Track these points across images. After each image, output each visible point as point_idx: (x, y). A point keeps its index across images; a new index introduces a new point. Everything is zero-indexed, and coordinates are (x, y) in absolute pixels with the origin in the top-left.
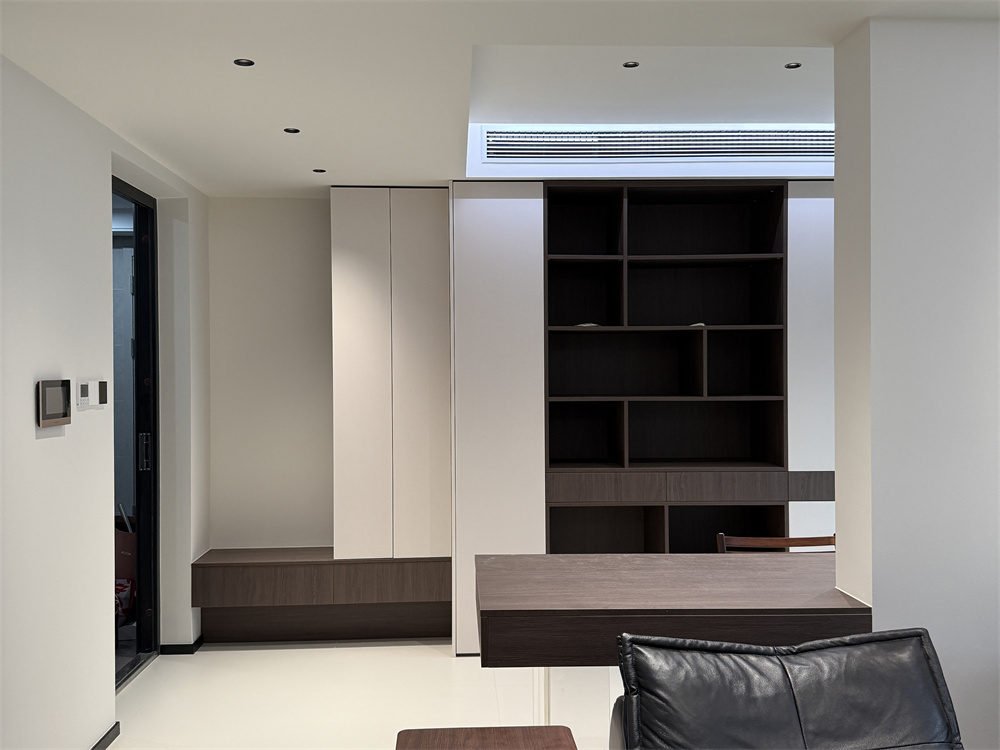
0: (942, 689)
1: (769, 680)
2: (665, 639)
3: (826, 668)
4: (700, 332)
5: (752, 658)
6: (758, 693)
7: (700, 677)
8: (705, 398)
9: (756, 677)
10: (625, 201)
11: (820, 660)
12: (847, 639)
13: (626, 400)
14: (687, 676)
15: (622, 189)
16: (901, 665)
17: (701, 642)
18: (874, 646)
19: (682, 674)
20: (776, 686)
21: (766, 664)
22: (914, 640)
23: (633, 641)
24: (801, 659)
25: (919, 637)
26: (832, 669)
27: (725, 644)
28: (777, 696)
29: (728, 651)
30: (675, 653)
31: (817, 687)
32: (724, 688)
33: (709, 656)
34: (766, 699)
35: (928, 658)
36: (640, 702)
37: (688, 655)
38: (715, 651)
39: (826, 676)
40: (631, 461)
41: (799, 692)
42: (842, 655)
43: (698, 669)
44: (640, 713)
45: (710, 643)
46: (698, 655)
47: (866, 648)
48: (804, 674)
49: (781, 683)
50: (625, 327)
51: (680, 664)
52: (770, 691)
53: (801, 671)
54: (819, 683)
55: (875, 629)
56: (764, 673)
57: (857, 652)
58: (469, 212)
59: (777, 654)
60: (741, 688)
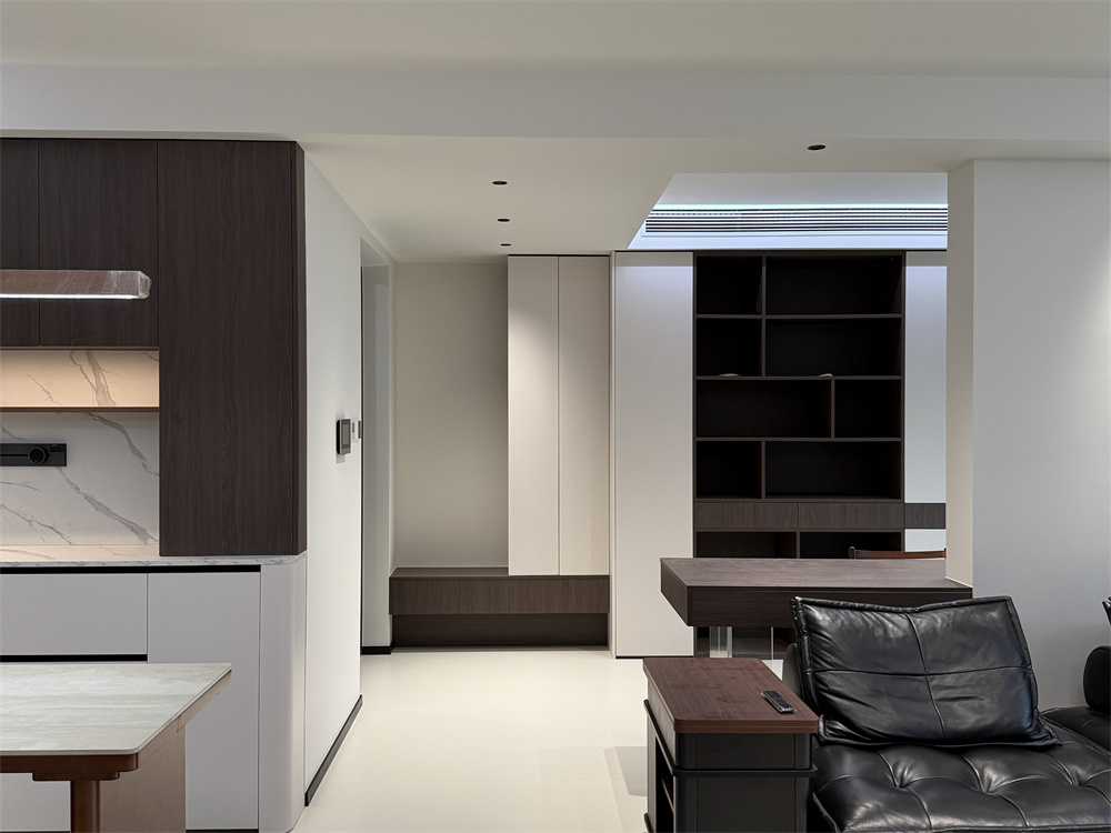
0: (1020, 636)
1: (899, 627)
2: (825, 601)
3: (939, 621)
4: (828, 382)
5: (887, 615)
6: (892, 636)
7: (851, 624)
8: (833, 439)
9: (891, 625)
10: (764, 268)
11: (935, 615)
12: (954, 603)
13: (763, 440)
14: (842, 622)
15: (761, 258)
16: (993, 620)
17: (851, 604)
18: (973, 607)
19: (839, 622)
20: (904, 631)
21: (897, 618)
22: (1002, 604)
23: (802, 601)
24: (922, 615)
25: (1005, 602)
26: (943, 620)
27: (868, 605)
28: (905, 638)
29: (870, 610)
30: (834, 611)
31: (932, 633)
32: (868, 631)
33: (856, 612)
34: (897, 639)
35: (1011, 615)
36: (810, 640)
37: (842, 612)
38: (861, 609)
39: (939, 625)
40: (767, 494)
41: (921, 636)
42: (951, 612)
43: (851, 620)
44: (810, 647)
45: (857, 605)
46: (849, 612)
47: (968, 608)
48: (924, 624)
49: (908, 630)
50: (764, 377)
51: (837, 617)
52: (900, 634)
53: (922, 622)
54: (934, 629)
55: (974, 597)
56: (896, 624)
57: (962, 611)
58: (629, 278)
59: (903, 612)
60: (881, 632)
